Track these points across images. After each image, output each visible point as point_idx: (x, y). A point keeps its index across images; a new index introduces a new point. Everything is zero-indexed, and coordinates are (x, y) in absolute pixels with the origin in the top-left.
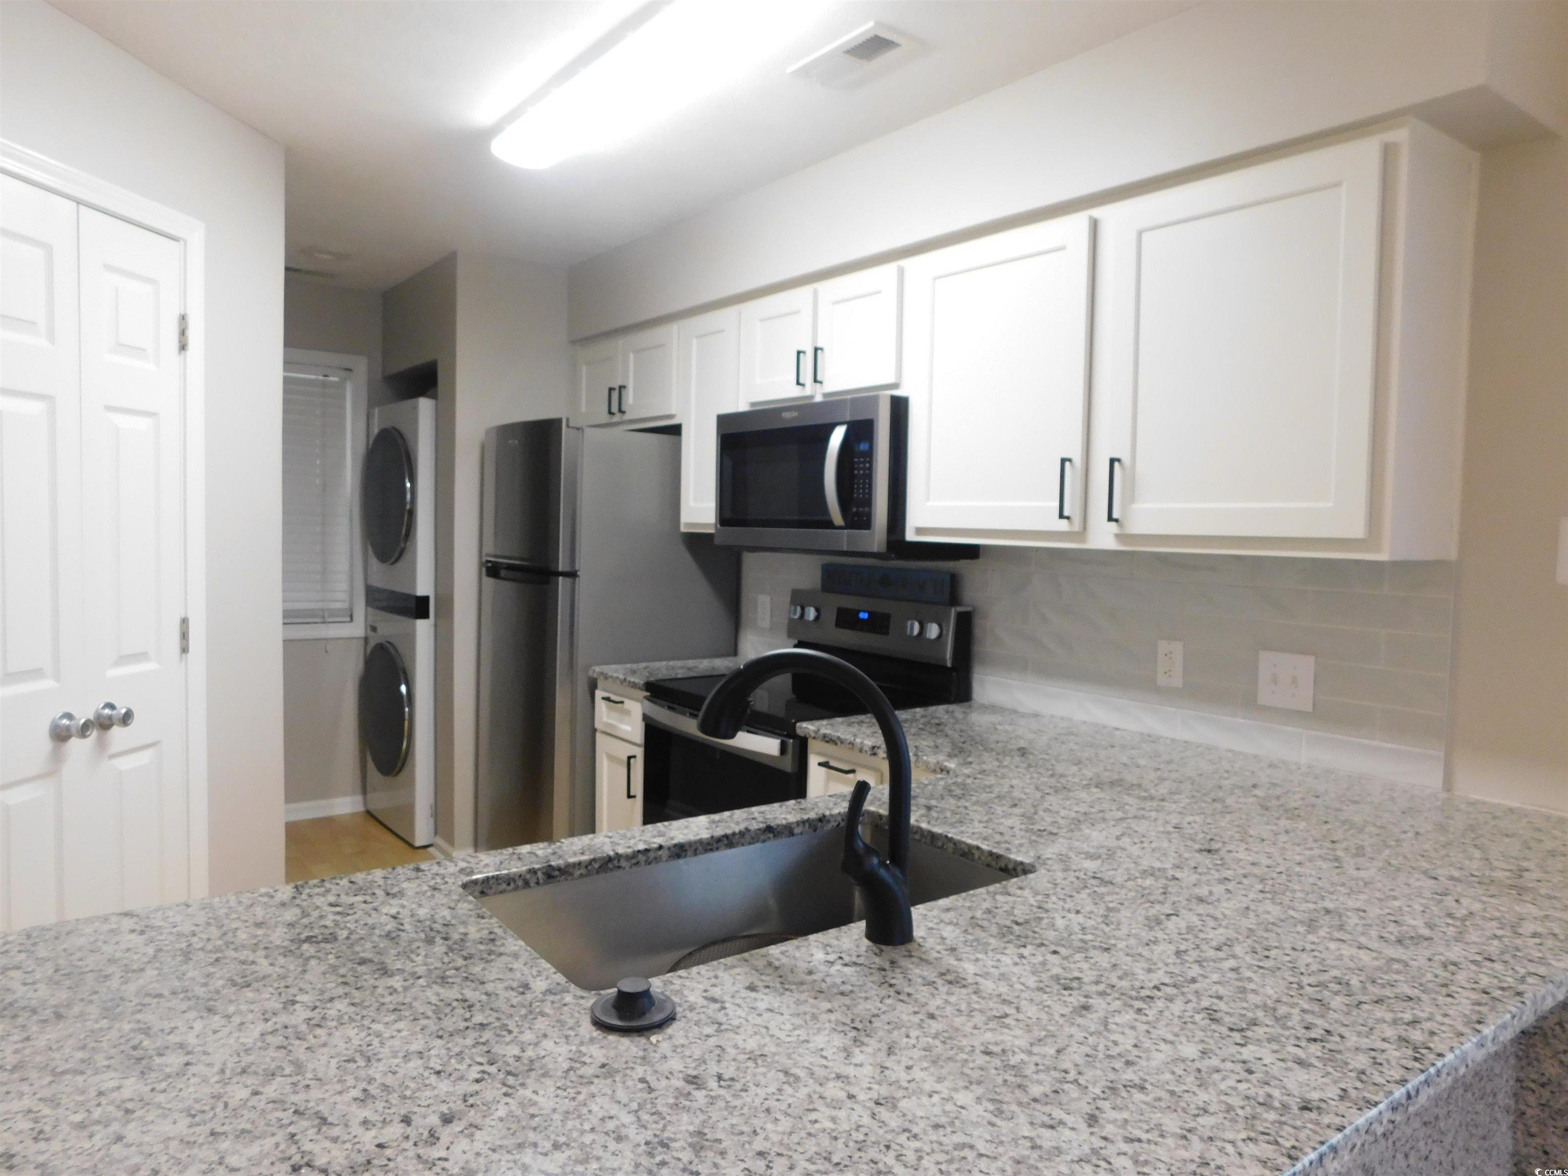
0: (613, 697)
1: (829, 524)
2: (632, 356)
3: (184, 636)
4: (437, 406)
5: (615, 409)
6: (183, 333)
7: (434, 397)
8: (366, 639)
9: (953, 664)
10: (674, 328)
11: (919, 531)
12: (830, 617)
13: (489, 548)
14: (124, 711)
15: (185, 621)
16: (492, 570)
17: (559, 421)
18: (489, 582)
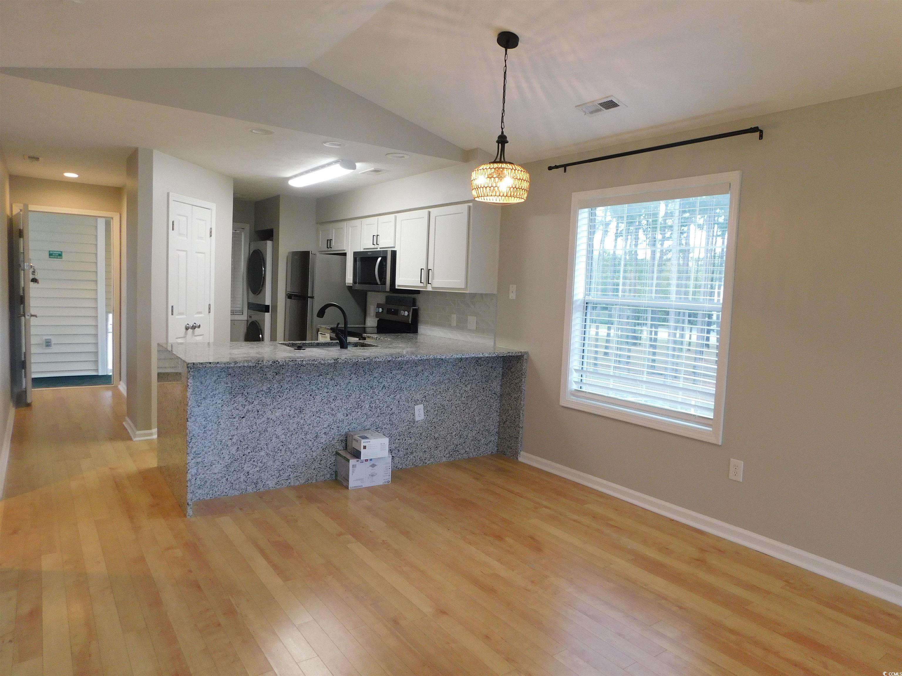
0: (323, 333)
1: (377, 284)
2: (334, 230)
3: (209, 309)
4: (273, 243)
5: (329, 247)
6: (211, 232)
7: (272, 240)
8: (247, 321)
9: (411, 322)
10: (345, 223)
11: (398, 286)
12: (385, 311)
13: (289, 290)
14: (199, 325)
15: (210, 305)
16: (289, 296)
17: (309, 252)
18: (289, 300)
